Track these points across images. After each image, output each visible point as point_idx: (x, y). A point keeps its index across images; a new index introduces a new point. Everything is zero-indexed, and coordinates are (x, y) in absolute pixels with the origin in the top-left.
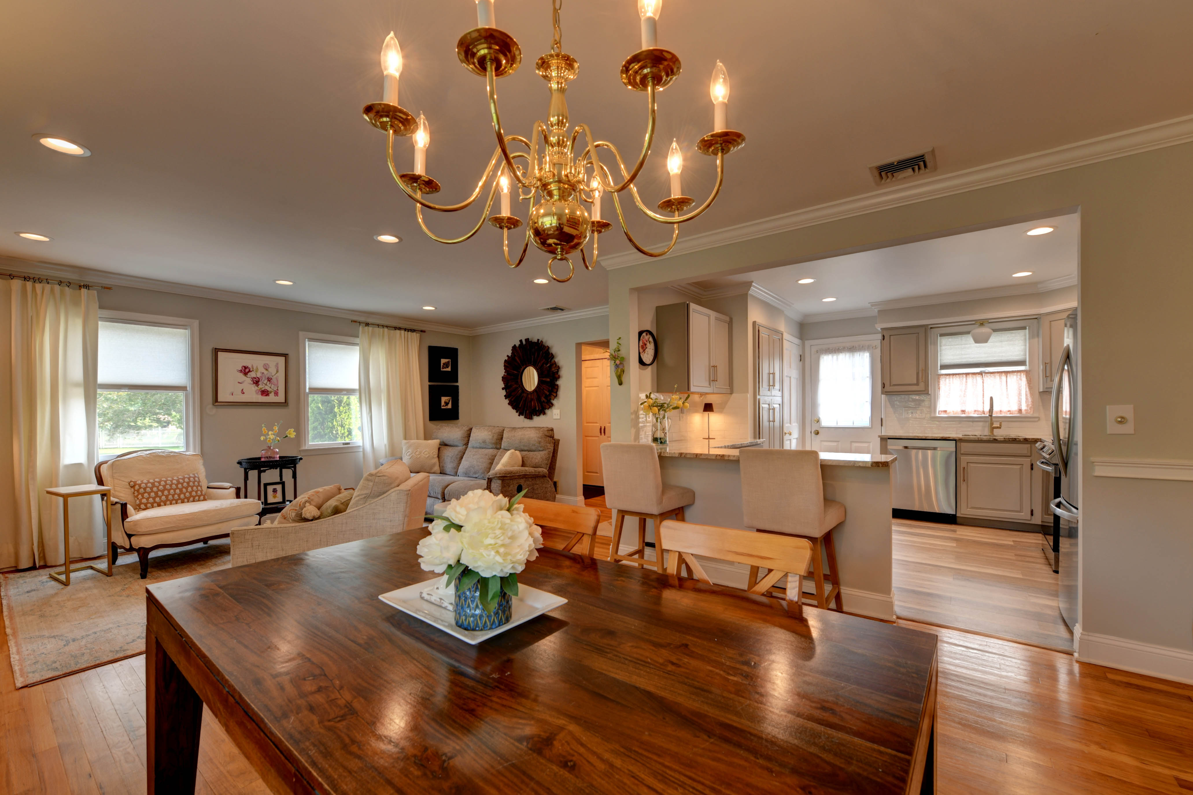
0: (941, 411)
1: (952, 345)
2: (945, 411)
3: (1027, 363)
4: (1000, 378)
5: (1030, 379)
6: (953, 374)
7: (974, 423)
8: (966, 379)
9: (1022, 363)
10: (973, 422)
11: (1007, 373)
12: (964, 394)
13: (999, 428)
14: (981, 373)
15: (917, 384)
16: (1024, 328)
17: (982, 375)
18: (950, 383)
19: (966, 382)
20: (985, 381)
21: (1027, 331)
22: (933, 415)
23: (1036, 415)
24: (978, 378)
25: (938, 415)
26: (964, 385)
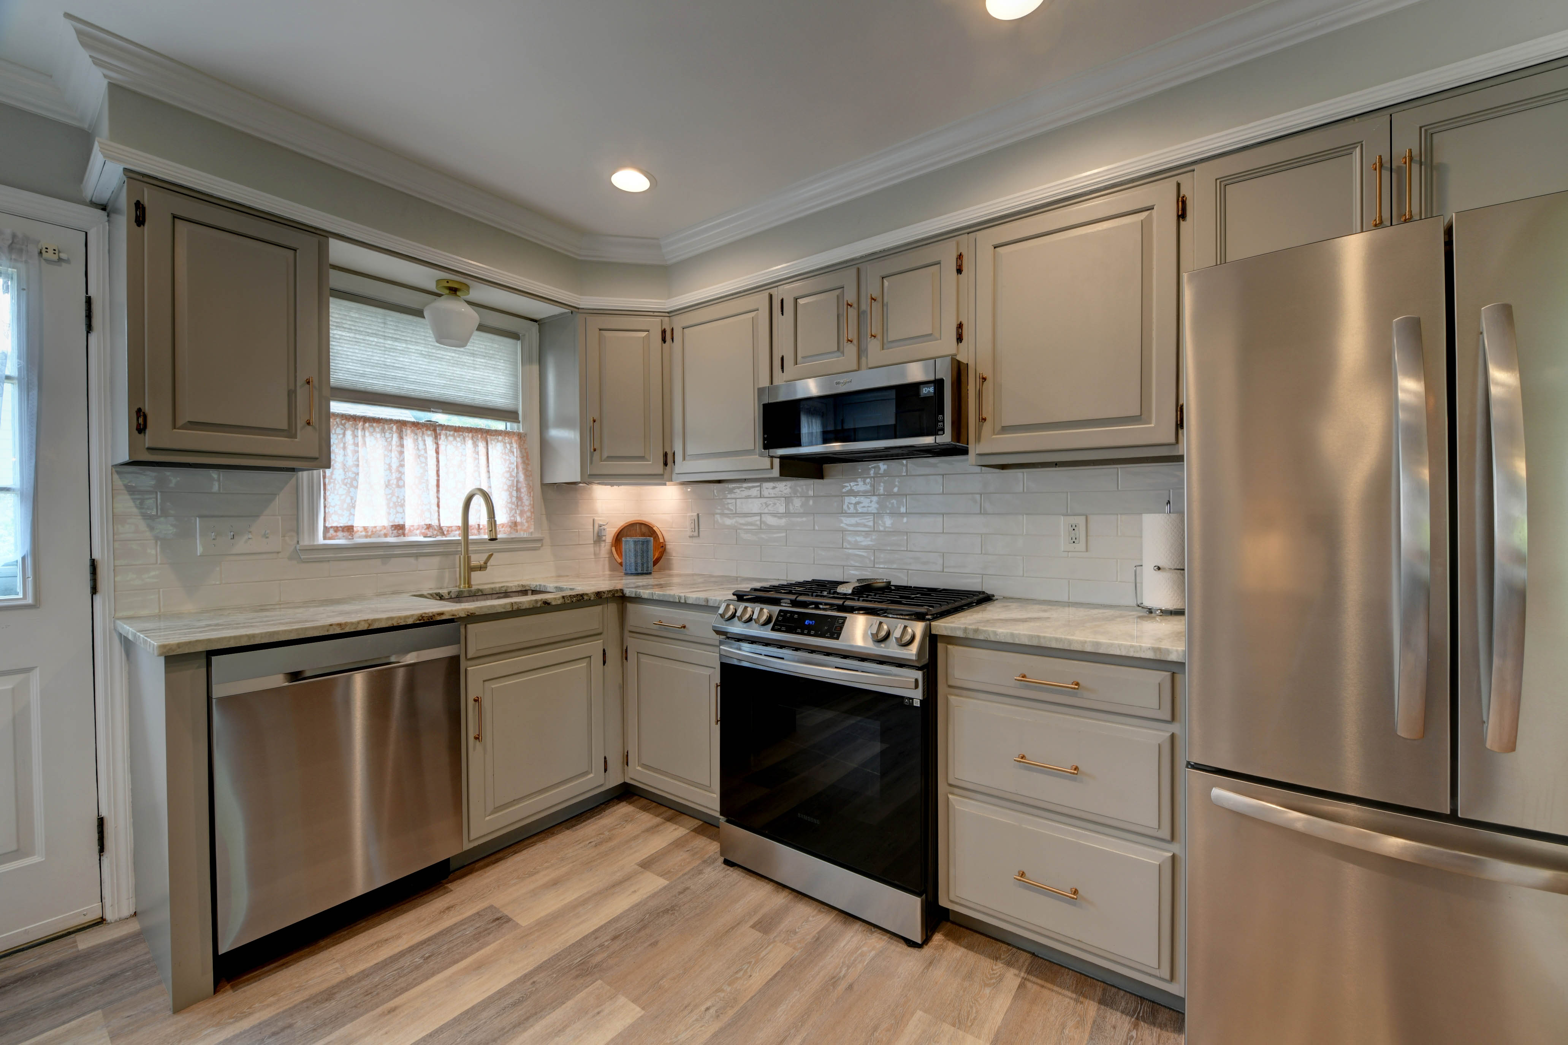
0: (336, 529)
1: (360, 332)
2: (349, 529)
3: (520, 419)
4: (475, 445)
5: (527, 453)
6: (366, 419)
7: (421, 559)
8: (401, 438)
9: (508, 415)
10: (417, 556)
11: (486, 433)
12: (399, 479)
13: (482, 568)
14: (434, 428)
15: (290, 433)
16: (514, 335)
17: (435, 430)
18: (356, 445)
19: (402, 446)
20: (442, 448)
21: (519, 342)
22: (305, 542)
23: (537, 535)
24: (426, 438)
25: (320, 540)
26: (395, 454)
